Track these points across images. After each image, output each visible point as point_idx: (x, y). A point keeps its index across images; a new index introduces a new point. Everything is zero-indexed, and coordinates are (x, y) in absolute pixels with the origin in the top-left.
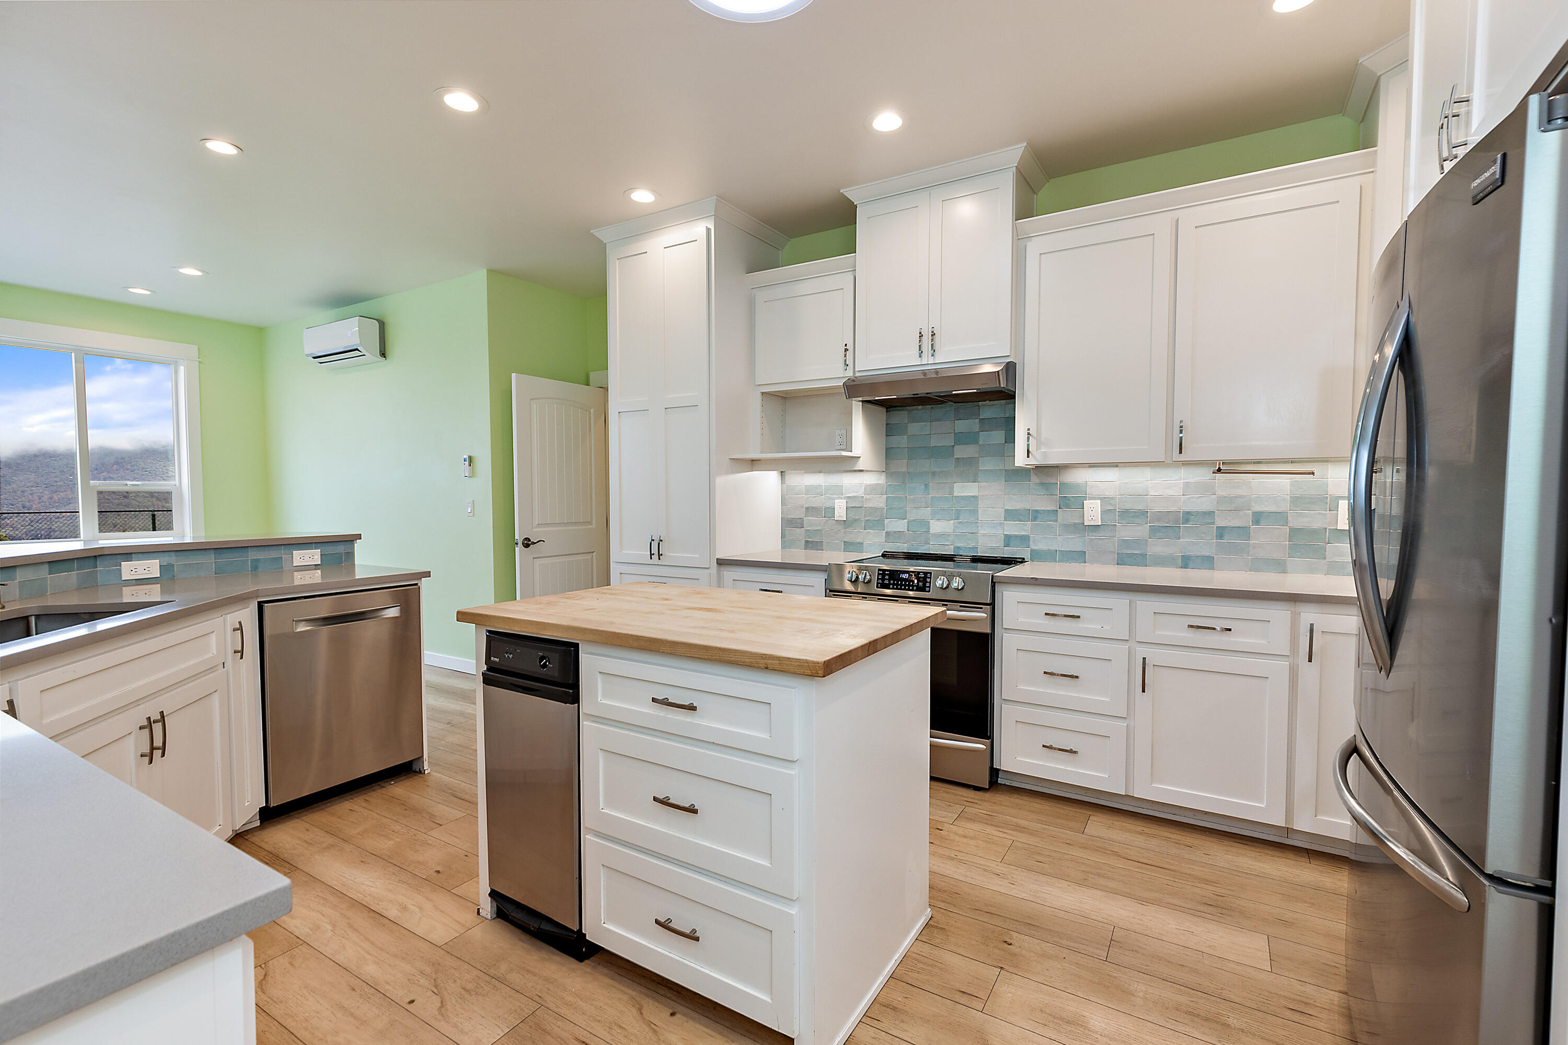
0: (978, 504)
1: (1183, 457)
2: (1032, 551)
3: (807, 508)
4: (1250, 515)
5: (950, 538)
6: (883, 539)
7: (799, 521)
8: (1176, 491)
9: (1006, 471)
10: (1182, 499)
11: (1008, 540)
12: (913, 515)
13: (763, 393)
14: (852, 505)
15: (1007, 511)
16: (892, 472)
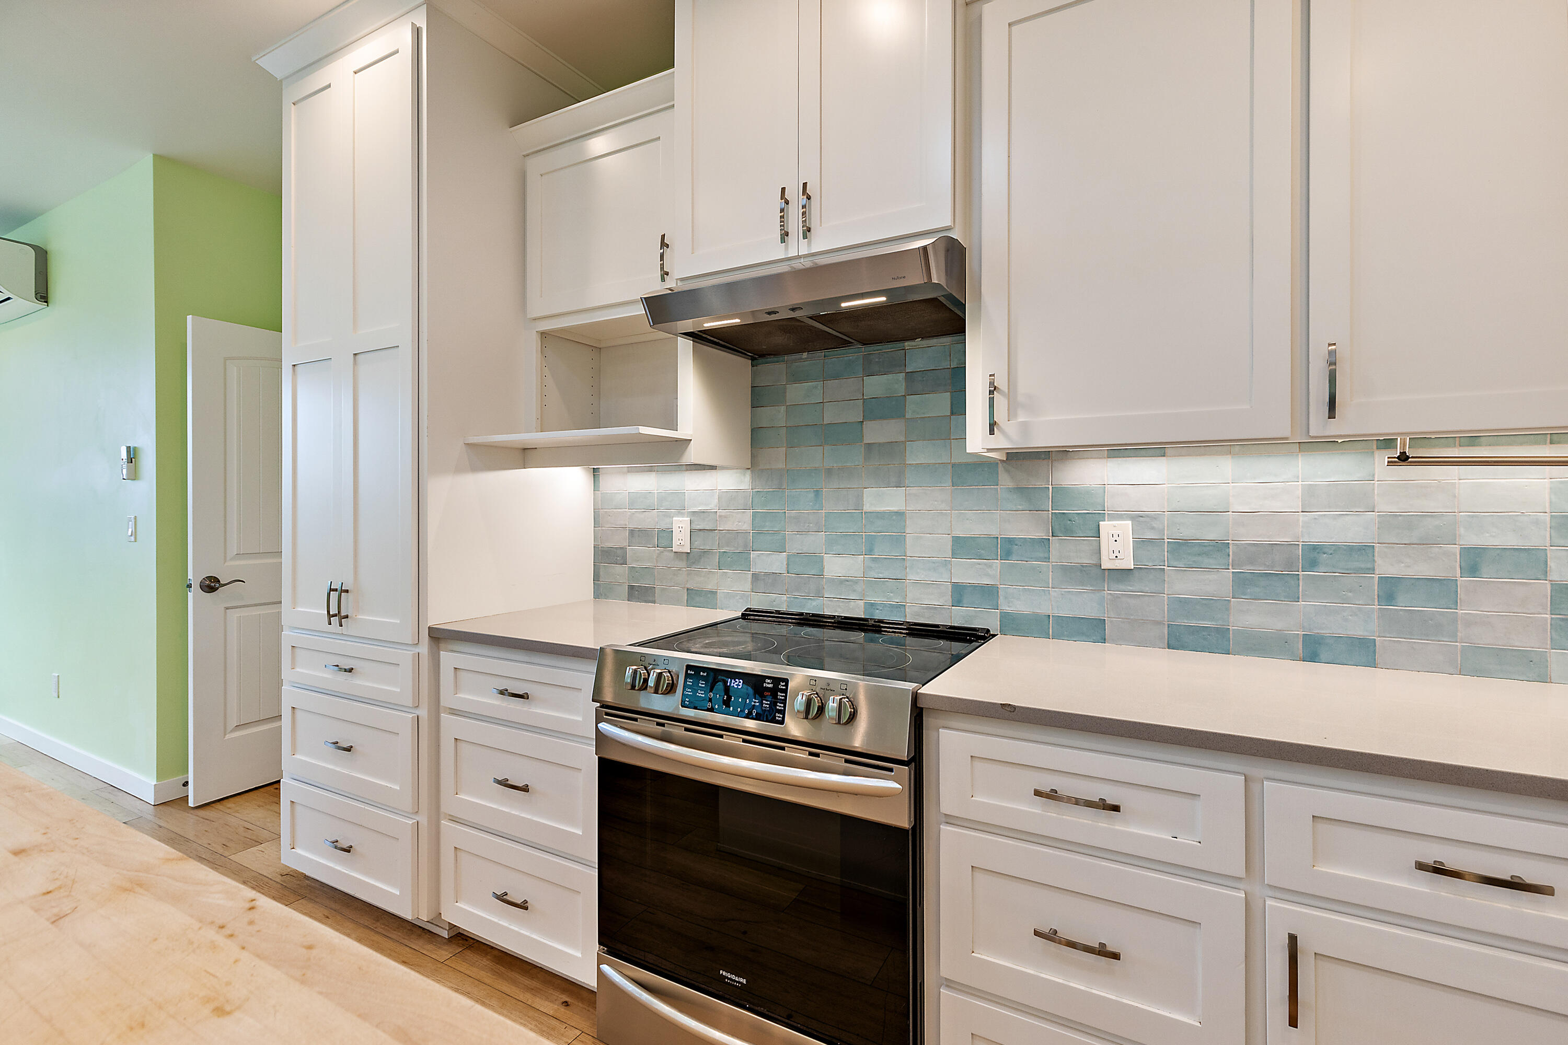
0: (905, 526)
1: (1334, 428)
2: (1004, 616)
3: (632, 532)
4: (1455, 554)
5: (859, 588)
6: (748, 586)
7: (619, 552)
8: (1291, 502)
9: (954, 465)
10: (1301, 519)
11: (959, 593)
12: (797, 544)
13: (544, 335)
14: (698, 527)
15: (956, 540)
16: (762, 470)
